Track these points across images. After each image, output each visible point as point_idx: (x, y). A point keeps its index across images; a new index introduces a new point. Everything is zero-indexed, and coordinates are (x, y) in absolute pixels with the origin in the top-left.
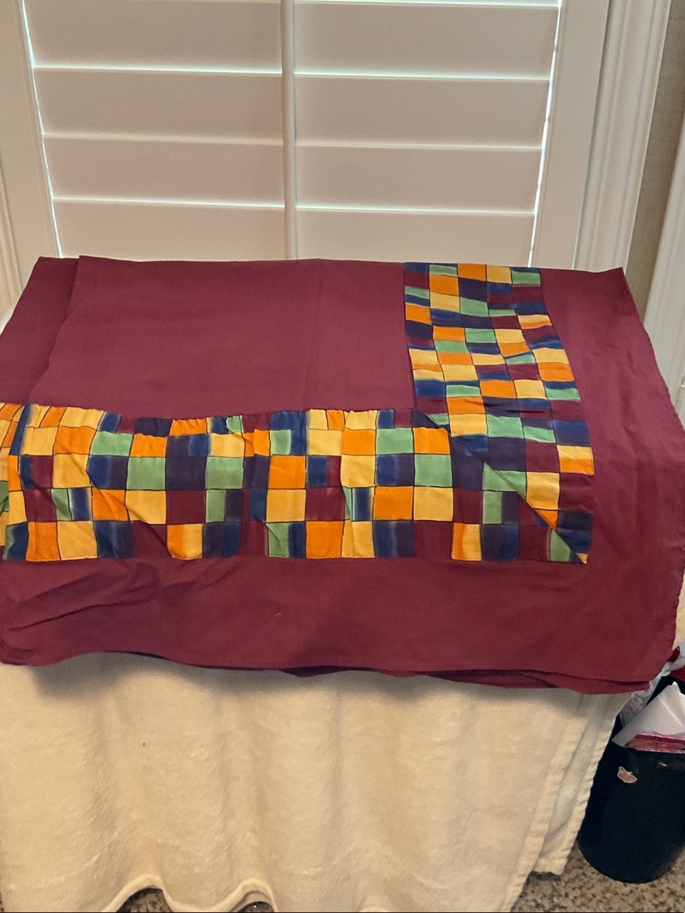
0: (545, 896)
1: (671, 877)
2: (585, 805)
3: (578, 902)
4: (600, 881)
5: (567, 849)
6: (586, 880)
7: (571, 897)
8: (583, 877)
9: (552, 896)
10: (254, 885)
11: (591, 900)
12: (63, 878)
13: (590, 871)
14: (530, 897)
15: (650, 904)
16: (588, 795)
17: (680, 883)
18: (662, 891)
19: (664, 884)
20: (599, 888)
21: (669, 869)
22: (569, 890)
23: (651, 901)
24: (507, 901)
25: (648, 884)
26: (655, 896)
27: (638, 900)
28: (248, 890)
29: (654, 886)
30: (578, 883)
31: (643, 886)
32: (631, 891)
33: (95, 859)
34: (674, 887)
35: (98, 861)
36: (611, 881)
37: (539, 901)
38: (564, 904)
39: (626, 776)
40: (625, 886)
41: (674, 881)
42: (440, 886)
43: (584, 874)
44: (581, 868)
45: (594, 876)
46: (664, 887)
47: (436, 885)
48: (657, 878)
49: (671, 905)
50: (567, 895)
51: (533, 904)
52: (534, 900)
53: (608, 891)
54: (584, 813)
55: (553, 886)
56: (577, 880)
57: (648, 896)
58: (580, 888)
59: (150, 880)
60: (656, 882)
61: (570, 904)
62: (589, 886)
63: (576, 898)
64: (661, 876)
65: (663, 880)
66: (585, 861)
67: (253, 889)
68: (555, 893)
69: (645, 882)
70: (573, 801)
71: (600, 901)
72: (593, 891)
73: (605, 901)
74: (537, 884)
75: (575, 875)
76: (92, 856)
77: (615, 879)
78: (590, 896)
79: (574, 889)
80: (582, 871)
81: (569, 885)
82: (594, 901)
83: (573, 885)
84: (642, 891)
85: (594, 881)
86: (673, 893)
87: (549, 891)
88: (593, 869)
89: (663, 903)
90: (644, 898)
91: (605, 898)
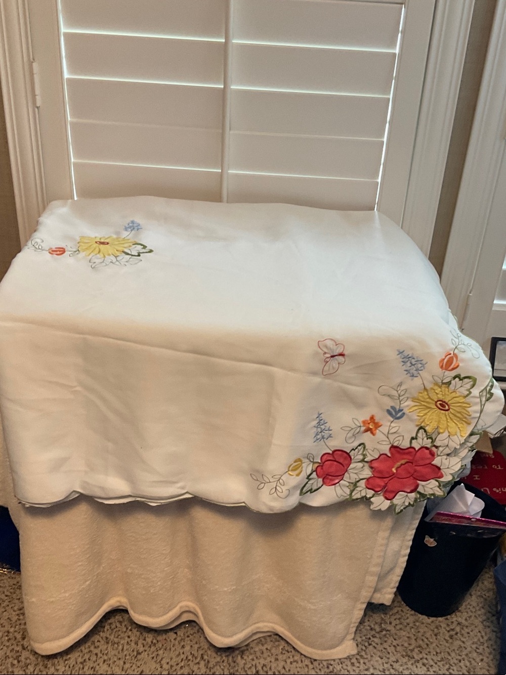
0: (376, 623)
1: (458, 614)
2: (407, 558)
3: (398, 627)
4: (412, 615)
5: (394, 588)
6: (403, 614)
7: (393, 624)
8: (401, 613)
9: (381, 623)
10: (187, 606)
11: (406, 626)
12: (67, 595)
13: (406, 609)
14: (367, 624)
15: (444, 630)
16: (408, 551)
17: (464, 618)
18: (452, 622)
19: (454, 618)
20: (411, 619)
21: (457, 609)
22: (392, 620)
23: (445, 628)
24: (353, 620)
25: (443, 618)
26: (448, 625)
27: (437, 628)
28: (183, 610)
29: (447, 619)
30: (398, 616)
31: (440, 619)
32: (432, 622)
33: (88, 583)
34: (460, 620)
35: (89, 585)
36: (420, 615)
37: (373, 626)
38: (388, 628)
39: (430, 542)
40: (429, 618)
41: (460, 617)
42: (313, 607)
43: (402, 611)
44: (400, 607)
45: (408, 612)
46: (454, 619)
47: (310, 606)
48: (450, 614)
49: (458, 631)
50: (390, 623)
51: (368, 628)
52: (369, 626)
53: (417, 621)
54: (405, 564)
55: (382, 617)
56: (397, 614)
57: (443, 625)
58: (399, 619)
59: (119, 601)
60: (449, 617)
61: (393, 629)
62: (405, 618)
63: (396, 625)
64: (452, 613)
65: (453, 616)
66: (403, 603)
67: (187, 609)
68: (383, 622)
69: (441, 616)
70: (397, 554)
71: (412, 627)
72: (408, 621)
73: (416, 627)
74: (372, 616)
75: (396, 611)
76: (86, 581)
77: (422, 614)
78: (406, 624)
79: (395, 619)
80: (401, 608)
81: (392, 617)
82: (408, 628)
83: (395, 617)
84: (440, 622)
85: (408, 615)
86: (459, 624)
87: (379, 620)
88: (408, 608)
89: (453, 630)
90: (441, 626)
91: (415, 625)
